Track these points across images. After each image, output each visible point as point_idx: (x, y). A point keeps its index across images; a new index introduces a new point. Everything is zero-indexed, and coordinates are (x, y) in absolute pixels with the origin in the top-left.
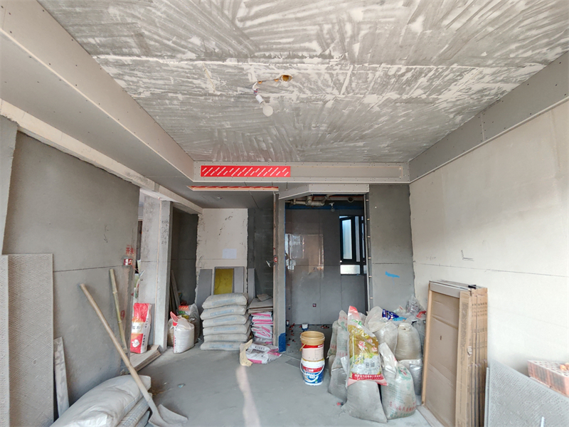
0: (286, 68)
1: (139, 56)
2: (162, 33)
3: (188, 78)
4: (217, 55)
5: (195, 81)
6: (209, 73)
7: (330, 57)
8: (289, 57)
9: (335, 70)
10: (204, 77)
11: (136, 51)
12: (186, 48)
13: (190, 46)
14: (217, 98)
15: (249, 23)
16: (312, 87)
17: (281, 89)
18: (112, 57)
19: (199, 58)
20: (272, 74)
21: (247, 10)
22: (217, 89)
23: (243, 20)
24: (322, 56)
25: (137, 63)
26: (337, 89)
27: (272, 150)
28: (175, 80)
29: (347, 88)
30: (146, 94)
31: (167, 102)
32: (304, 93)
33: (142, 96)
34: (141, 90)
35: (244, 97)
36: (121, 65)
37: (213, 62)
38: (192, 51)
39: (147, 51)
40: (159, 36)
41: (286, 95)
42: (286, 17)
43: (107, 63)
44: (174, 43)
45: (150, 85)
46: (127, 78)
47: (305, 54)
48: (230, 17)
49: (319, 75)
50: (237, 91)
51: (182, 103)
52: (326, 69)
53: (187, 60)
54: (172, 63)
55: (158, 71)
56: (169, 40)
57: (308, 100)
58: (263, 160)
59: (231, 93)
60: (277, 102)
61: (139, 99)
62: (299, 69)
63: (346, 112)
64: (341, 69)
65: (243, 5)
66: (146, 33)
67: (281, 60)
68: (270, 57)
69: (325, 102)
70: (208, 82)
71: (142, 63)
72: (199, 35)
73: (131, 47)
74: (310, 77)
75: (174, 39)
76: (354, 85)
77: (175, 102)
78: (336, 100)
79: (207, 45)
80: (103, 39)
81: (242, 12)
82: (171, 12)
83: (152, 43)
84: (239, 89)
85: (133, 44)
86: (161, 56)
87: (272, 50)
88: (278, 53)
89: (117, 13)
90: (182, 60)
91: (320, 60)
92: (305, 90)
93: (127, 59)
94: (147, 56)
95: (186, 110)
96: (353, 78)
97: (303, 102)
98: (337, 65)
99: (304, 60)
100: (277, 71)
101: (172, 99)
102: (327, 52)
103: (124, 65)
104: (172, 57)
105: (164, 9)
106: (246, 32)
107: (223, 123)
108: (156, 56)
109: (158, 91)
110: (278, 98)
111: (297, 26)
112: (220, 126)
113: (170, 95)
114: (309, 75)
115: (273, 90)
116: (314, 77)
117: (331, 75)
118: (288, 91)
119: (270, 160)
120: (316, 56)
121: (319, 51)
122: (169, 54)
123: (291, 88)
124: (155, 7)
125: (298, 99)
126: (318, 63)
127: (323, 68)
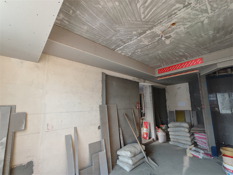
0: (170, 21)
1: (124, 45)
2: (125, 36)
3: (138, 44)
4: (142, 33)
5: (140, 44)
6: (143, 39)
7: (189, 4)
8: (169, 17)
9: (197, 7)
10: (142, 41)
11: (122, 44)
12: (133, 36)
13: (134, 35)
14: (150, 45)
15: (147, 18)
16: (189, 20)
17: (174, 29)
18: (118, 49)
19: (138, 37)
20: (166, 27)
21: (144, 14)
22: (149, 42)
23: (144, 18)
24: (184, 7)
25: (124, 47)
26: (205, 13)
27: (186, 54)
28: (135, 46)
29: (211, 9)
30: (130, 54)
31: (136, 53)
32: (186, 25)
33: (129, 55)
34: (128, 53)
35: (160, 40)
36: (121, 49)
37: (143, 35)
38: (135, 36)
39: (125, 43)
40: (125, 37)
41: (178, 30)
42: (158, 6)
43: (118, 51)
44: (129, 37)
45: (130, 51)
46: (124, 52)
47: (175, 11)
48: (140, 20)
49: (189, 14)
50: (156, 40)
51: (141, 52)
52: (191, 9)
53: (135, 39)
54: (132, 42)
55: (130, 46)
56: (128, 37)
57: (191, 26)
58: (185, 59)
59: (154, 41)
60: (175, 35)
61: (129, 56)
62: (176, 18)
63: (221, 19)
64: (200, 5)
65: (142, 14)
66: (122, 39)
67: (166, 20)
68: (161, 22)
69: (202, 22)
70: (144, 42)
71: (125, 46)
72: (134, 31)
73: (121, 44)
74: (185, 17)
75: (129, 36)
76: (215, 6)
77: (139, 52)
78: (208, 17)
79: (138, 32)
80: (115, 46)
81: (142, 16)
82: (125, 30)
83: (125, 40)
84: (156, 38)
85: (121, 43)
86: (128, 42)
87: (160, 19)
88: (163, 19)
89: (114, 38)
90: (134, 40)
91: (185, 8)
92: (186, 23)
93: (121, 47)
94: (125, 44)
95: (143, 53)
96: (211, 3)
97: (189, 28)
98: (196, 5)
99: (177, 13)
100: (167, 25)
101: (137, 52)
102: (186, 4)
103: (122, 49)
104: (131, 41)
105: (123, 30)
106: (147, 21)
107: (158, 52)
108: (127, 43)
109: (132, 52)
110: (175, 33)
111: (165, 5)
112: (157, 53)
113: (136, 51)
114: (184, 17)
115: (170, 32)
116: (187, 16)
117: (197, 10)
118: (177, 28)
119: (188, 58)
120: (182, 8)
121: (182, 6)
122: (130, 40)
123: (178, 27)
124: (121, 31)
125: (185, 28)
126: (185, 10)
127: (189, 10)
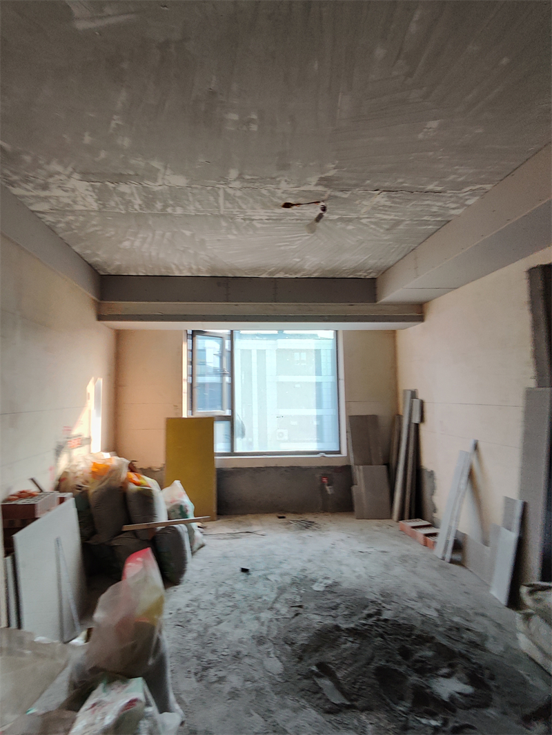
7: (244, 219)
9: (238, 211)
24: (253, 220)
29: (218, 195)
32: (269, 191)
41: (292, 188)
47: (267, 221)
49: (253, 208)
52: (246, 212)
59: (359, 191)
62: (274, 213)
68: (297, 220)
69: (240, 177)
74: (262, 207)
76: (212, 198)
84: (347, 196)
87: (294, 223)
88: (289, 221)
91: (253, 218)
92: (268, 194)
98: (237, 215)
114: (263, 209)
116: (258, 206)
117: (240, 207)
123: (284, 196)
126: (254, 215)
127: (249, 212)
